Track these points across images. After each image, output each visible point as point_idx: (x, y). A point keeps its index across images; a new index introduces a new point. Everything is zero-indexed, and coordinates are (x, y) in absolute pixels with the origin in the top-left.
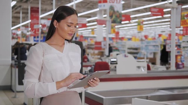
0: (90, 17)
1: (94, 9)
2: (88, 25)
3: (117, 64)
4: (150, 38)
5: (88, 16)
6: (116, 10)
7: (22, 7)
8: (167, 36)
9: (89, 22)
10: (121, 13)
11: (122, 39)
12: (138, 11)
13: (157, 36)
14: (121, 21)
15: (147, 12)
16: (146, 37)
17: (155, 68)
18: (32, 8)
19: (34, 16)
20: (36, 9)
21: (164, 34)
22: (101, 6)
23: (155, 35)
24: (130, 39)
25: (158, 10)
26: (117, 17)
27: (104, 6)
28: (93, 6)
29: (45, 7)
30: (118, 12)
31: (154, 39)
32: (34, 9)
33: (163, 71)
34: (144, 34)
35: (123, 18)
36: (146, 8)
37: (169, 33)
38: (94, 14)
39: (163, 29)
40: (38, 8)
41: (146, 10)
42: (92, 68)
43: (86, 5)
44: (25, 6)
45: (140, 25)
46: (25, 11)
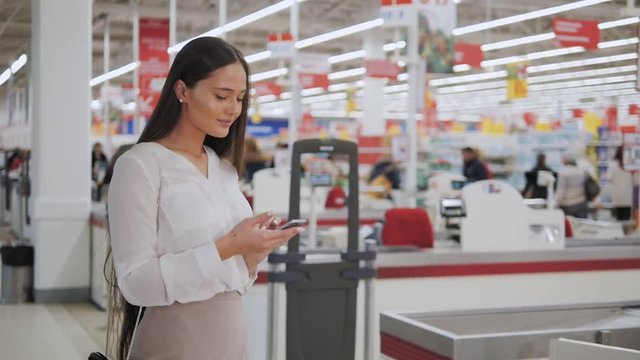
0: (337, 51)
1: (352, 23)
2: (333, 76)
3: (463, 215)
4: (542, 120)
5: (334, 48)
6: (433, 26)
7: (110, 19)
8: (602, 115)
9: (336, 68)
10: (453, 37)
11: (446, 125)
12: (505, 31)
13: (568, 115)
14: (453, 63)
15: (535, 32)
16: (529, 119)
17: (584, 228)
18: (143, 21)
19: (151, 48)
20: (157, 25)
21: (588, 107)
22: (389, 16)
23: (560, 111)
24: (473, 127)
25: (579, 25)
26: (436, 50)
27: (401, 14)
28: (349, 13)
29: (188, 17)
30: (440, 33)
31: (557, 125)
32: (151, 24)
33: (616, 239)
34: (521, 108)
35: (458, 56)
36: (533, 21)
37: (608, 104)
38: (355, 42)
39: (589, 92)
40: (166, 22)
41: (532, 27)
42: (375, 230)
43: (327, 11)
44: (119, 14)
45: (516, 77)
46: (122, 32)
